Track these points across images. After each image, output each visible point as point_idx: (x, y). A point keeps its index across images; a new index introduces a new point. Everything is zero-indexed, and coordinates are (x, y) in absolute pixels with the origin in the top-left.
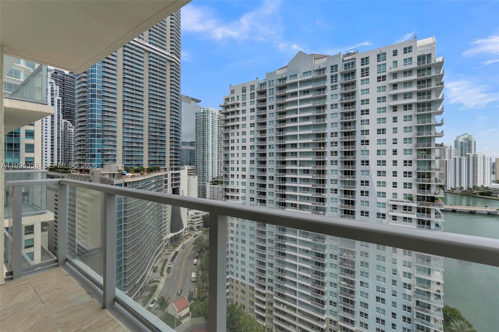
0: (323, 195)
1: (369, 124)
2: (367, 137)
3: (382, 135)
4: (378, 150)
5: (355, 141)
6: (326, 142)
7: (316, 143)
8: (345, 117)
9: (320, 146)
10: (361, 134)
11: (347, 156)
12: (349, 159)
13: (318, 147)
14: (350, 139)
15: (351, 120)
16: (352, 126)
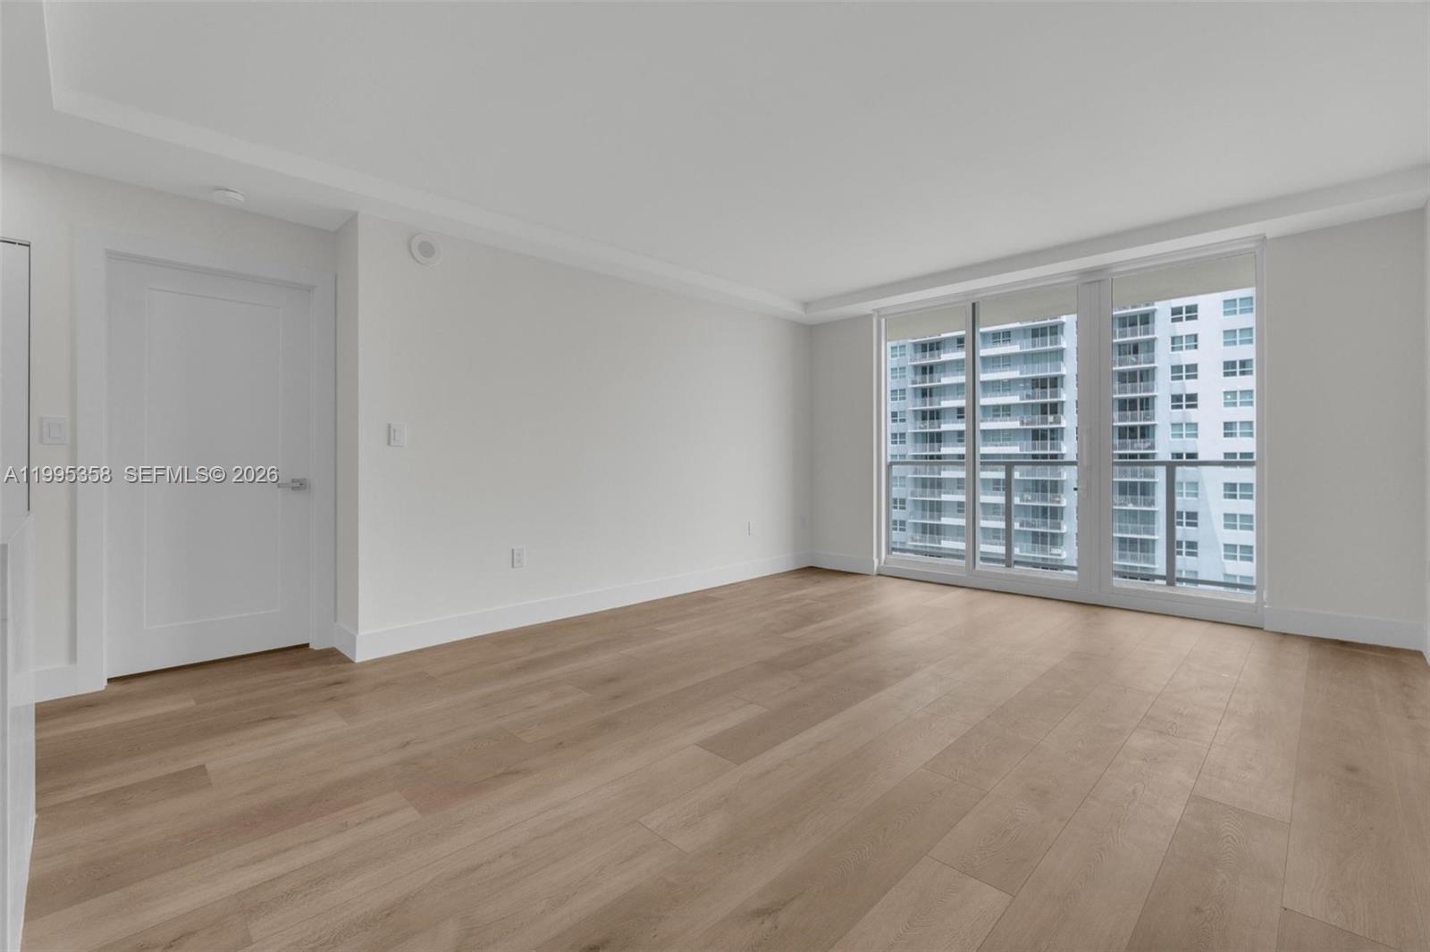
0: (1055, 551)
1: (1196, 347)
2: (1189, 386)
3: (1238, 377)
4: (1225, 424)
5: (1154, 397)
6: (1063, 402)
7: (1033, 405)
8: (1121, 329)
9: (1044, 412)
10: (1173, 378)
11: (1129, 441)
12: (1132, 448)
13: (1038, 417)
14: (1136, 392)
15: (1139, 337)
16: (1142, 356)
